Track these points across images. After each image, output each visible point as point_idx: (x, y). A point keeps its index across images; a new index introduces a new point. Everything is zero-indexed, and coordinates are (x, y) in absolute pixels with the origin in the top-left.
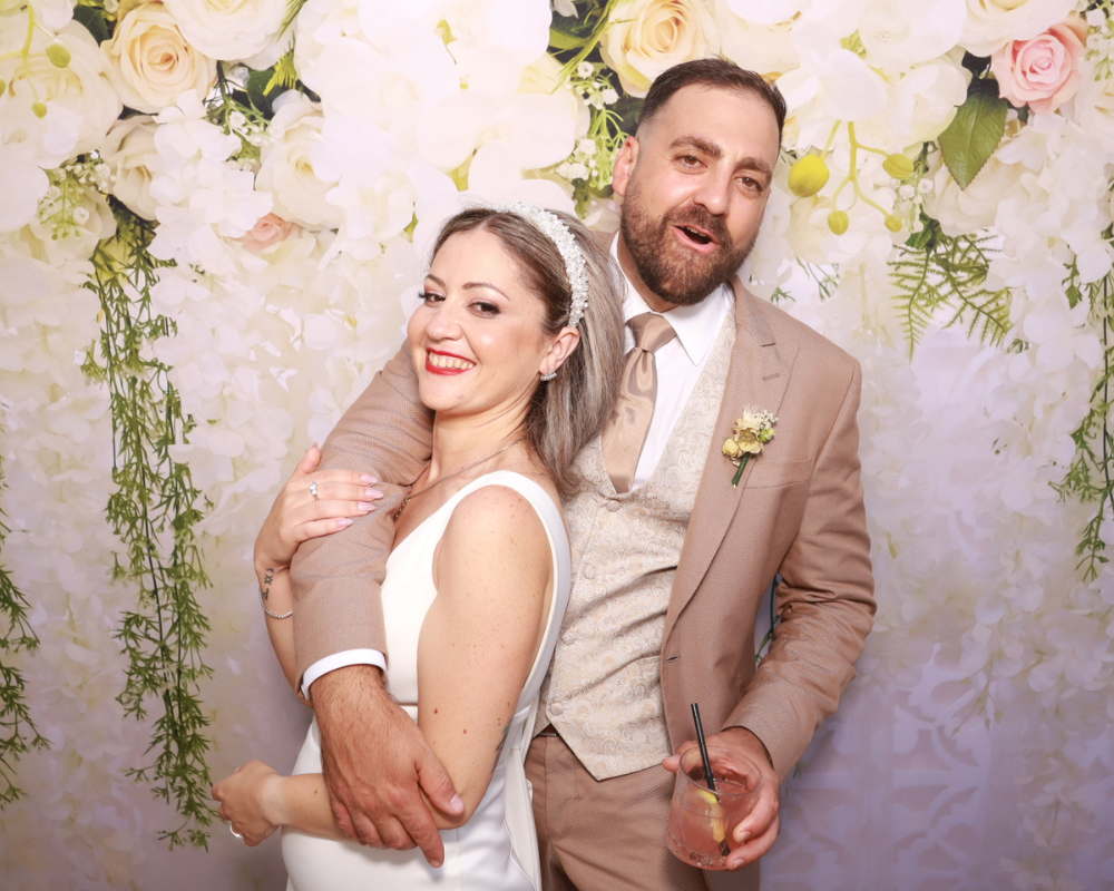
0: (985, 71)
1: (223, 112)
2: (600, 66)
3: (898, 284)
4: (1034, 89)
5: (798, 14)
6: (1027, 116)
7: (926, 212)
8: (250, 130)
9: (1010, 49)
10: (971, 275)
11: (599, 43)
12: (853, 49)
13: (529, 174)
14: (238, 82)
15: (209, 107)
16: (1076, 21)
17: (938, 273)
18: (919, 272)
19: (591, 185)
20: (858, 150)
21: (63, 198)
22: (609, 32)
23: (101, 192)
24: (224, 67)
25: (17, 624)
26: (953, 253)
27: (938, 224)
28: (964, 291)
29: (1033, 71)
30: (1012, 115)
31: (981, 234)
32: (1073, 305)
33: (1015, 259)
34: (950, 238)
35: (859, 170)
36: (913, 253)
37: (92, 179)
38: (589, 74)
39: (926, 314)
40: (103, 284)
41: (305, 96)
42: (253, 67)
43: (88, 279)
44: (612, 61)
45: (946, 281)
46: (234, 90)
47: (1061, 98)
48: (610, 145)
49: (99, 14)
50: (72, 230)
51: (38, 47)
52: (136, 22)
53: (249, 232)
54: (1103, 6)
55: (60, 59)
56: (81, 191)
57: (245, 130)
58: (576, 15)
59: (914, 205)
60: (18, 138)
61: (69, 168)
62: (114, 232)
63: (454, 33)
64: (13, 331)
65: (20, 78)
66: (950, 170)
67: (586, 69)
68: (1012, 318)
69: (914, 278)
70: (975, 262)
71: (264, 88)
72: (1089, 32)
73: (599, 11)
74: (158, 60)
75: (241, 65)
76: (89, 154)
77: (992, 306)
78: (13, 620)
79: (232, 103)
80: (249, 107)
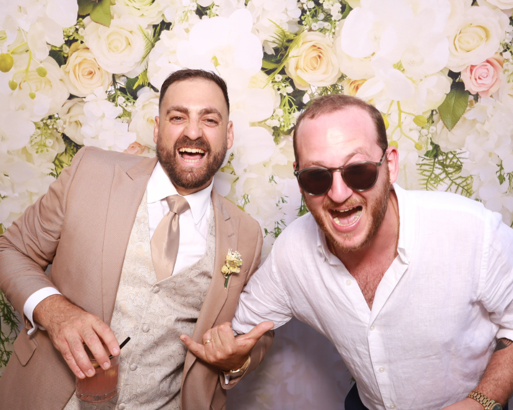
0: (458, 79)
1: (115, 96)
2: (285, 76)
3: (421, 174)
4: (480, 86)
5: (374, 54)
6: (478, 98)
7: (433, 141)
8: (127, 104)
9: (469, 69)
10: (454, 170)
11: (284, 66)
12: (399, 69)
13: (253, 124)
14: (122, 83)
15: (108, 94)
16: (498, 56)
17: (439, 168)
18: (431, 168)
19: (281, 129)
20: (402, 114)
21: (42, 135)
22: (289, 61)
23: (59, 132)
24: (116, 77)
25: (13, 331)
26: (446, 160)
27: (439, 146)
28: (451, 177)
29: (480, 79)
30: (471, 98)
31: (458, 151)
32: (501, 183)
33: (474, 162)
34: (444, 153)
35: (402, 123)
36: (427, 159)
37: (55, 126)
38: (280, 80)
39: (434, 187)
40: (58, 173)
41: (152, 89)
42: (129, 77)
43: (51, 171)
44: (291, 74)
45: (443, 172)
46: (120, 87)
47: (493, 90)
48: (290, 111)
49: (61, 54)
50: (45, 149)
51: (32, 68)
52: (77, 57)
53: (125, 150)
54: (510, 50)
55: (42, 73)
56: (49, 131)
57: (124, 105)
58: (274, 54)
59: (428, 138)
60: (22, 108)
61: (45, 121)
62: (64, 150)
63: (219, 62)
64: (17, 195)
65: (24, 82)
66: (444, 122)
67: (279, 77)
68: (474, 188)
69: (428, 171)
70: (456, 163)
71: (133, 86)
72: (504, 62)
73: (284, 52)
74: (86, 74)
75: (123, 76)
76: (54, 115)
77: (464, 184)
78: (12, 329)
79: (119, 92)
80: (127, 94)
